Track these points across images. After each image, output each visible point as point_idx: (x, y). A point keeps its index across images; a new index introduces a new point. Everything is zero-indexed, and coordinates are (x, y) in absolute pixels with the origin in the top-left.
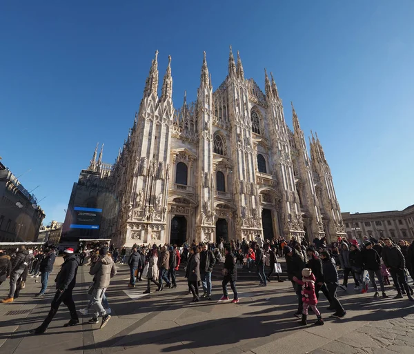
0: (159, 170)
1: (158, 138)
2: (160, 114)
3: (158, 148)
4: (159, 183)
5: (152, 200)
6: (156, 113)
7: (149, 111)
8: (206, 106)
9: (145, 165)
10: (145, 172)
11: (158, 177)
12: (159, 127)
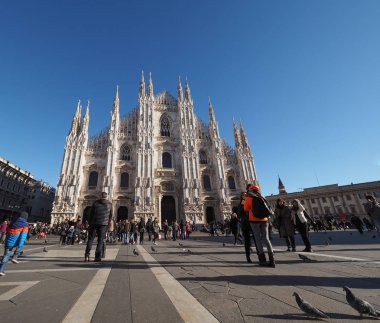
0: (72, 181)
1: (74, 160)
2: (76, 144)
3: (73, 167)
4: (72, 188)
5: (67, 199)
6: (74, 144)
7: (68, 144)
8: (112, 128)
9: (64, 179)
10: (63, 183)
11: (71, 185)
12: (75, 152)
